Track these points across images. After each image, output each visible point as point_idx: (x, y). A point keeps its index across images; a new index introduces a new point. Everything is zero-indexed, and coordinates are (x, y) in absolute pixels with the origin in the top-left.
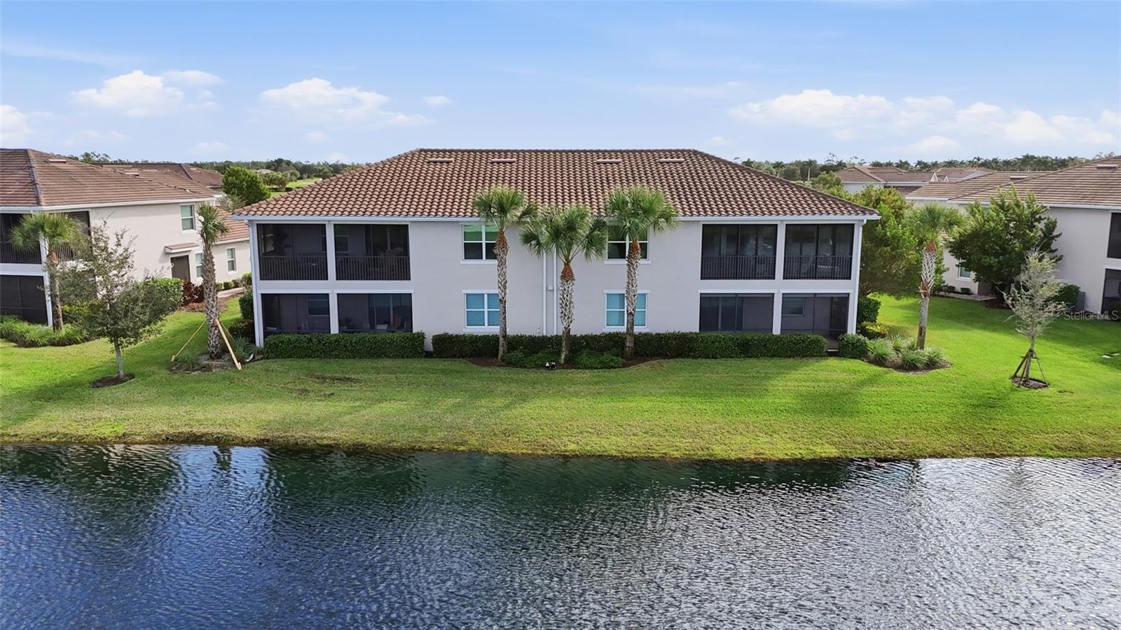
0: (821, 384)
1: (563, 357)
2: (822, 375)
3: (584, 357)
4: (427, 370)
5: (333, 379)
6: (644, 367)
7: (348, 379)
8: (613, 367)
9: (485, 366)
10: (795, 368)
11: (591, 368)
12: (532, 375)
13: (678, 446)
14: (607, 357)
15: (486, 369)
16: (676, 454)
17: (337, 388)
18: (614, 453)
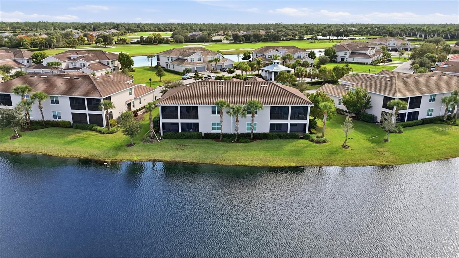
0: (296, 147)
1: (236, 140)
2: (297, 145)
3: (241, 140)
4: (204, 143)
5: (183, 145)
6: (255, 142)
7: (186, 145)
8: (248, 142)
9: (217, 142)
10: (291, 142)
11: (242, 142)
12: (229, 144)
13: (261, 164)
14: (246, 140)
15: (218, 143)
16: (261, 165)
17: (184, 148)
18: (247, 165)
